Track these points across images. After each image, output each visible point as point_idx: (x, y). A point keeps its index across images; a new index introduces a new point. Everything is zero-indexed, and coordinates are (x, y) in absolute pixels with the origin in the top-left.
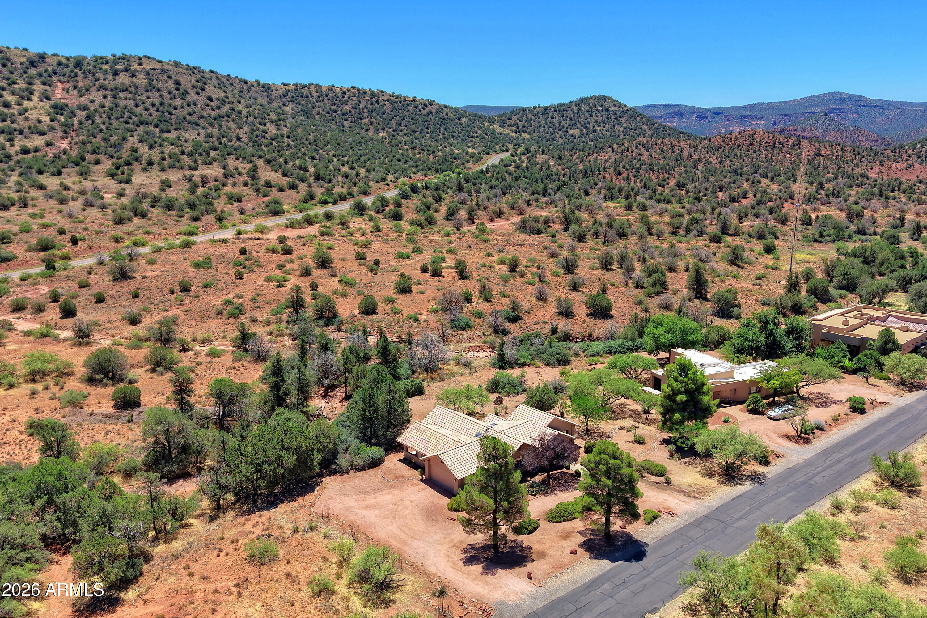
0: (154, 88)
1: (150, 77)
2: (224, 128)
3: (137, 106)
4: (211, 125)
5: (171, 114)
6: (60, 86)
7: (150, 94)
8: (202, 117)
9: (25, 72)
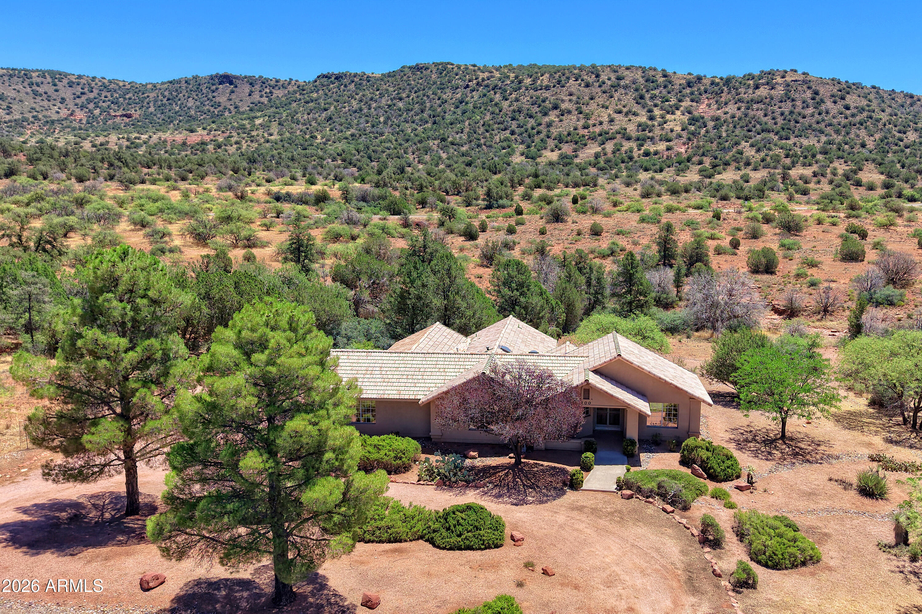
0: (789, 98)
1: (789, 88)
2: (852, 136)
3: (766, 115)
4: (837, 132)
5: (797, 122)
6: (706, 102)
7: (783, 104)
8: (830, 125)
9: (680, 92)
